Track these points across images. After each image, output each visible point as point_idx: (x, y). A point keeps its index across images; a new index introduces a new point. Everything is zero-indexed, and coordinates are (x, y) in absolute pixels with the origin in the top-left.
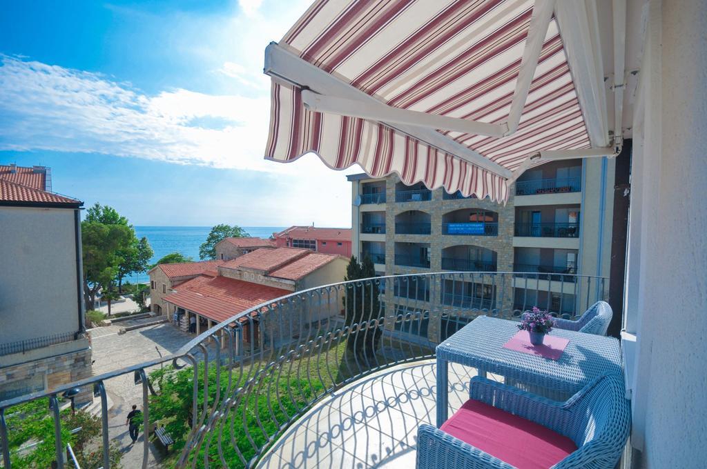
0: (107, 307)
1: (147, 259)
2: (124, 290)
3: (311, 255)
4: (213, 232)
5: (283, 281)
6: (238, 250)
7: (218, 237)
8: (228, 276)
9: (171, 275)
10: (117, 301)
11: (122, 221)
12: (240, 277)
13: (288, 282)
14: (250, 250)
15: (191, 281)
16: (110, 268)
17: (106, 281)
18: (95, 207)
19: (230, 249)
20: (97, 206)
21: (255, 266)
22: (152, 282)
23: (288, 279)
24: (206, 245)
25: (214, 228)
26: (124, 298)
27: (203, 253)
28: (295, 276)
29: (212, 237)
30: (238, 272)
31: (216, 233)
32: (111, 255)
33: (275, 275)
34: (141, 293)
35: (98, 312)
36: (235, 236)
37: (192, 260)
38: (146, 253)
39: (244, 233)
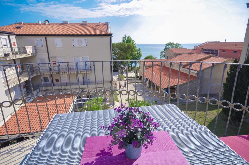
1: (140, 57)
2: (132, 69)
3: (212, 58)
4: (166, 46)
6: (174, 55)
7: (168, 48)
8: (167, 66)
11: (133, 42)
12: (172, 67)
13: (194, 72)
14: (180, 54)
18: (125, 37)
19: (171, 54)
20: (125, 36)
22: (140, 66)
23: (195, 70)
24: (163, 52)
25: (167, 44)
26: (132, 72)
27: (162, 55)
29: (166, 48)
31: (167, 47)
32: (128, 55)
33: (188, 67)
34: (137, 70)
35: (124, 76)
36: (176, 48)
37: (156, 59)
38: (140, 54)
39: (180, 46)
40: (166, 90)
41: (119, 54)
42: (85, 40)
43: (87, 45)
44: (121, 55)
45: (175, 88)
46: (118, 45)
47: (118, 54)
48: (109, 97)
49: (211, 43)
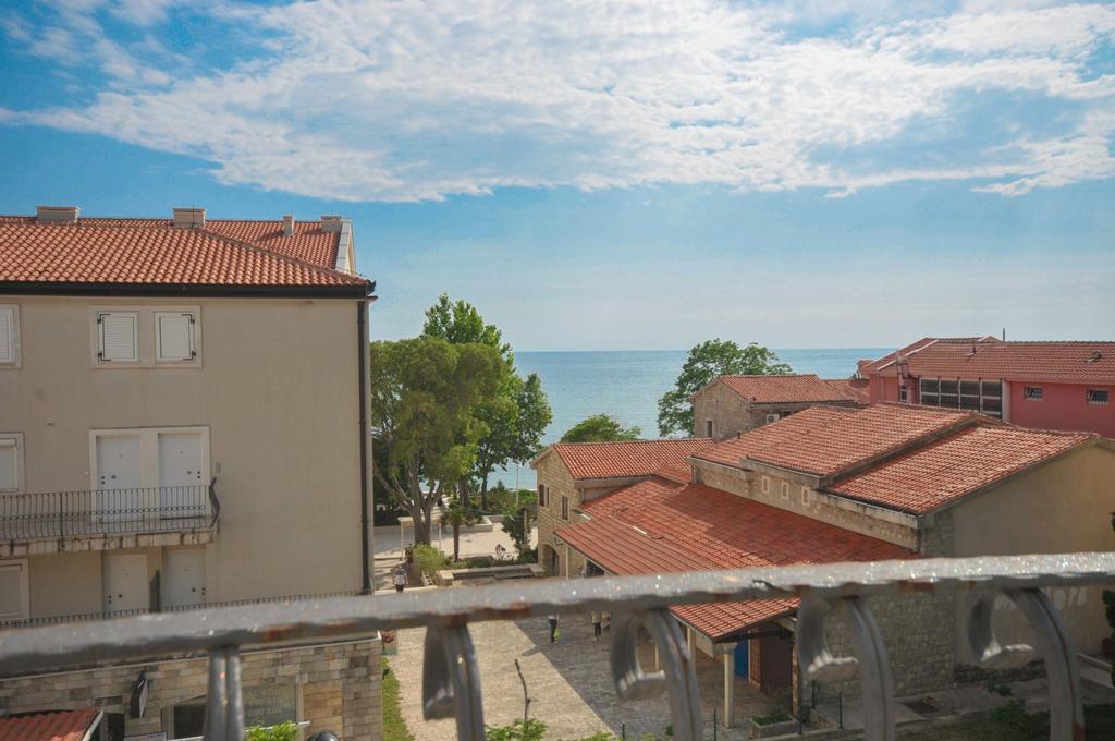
0: (451, 541)
1: (539, 429)
2: (492, 504)
3: (982, 431)
4: (692, 362)
5: (879, 513)
6: (751, 412)
7: (705, 373)
8: (718, 485)
9: (579, 472)
10: (471, 529)
11: (490, 337)
12: (751, 490)
13: (894, 517)
14: (785, 410)
15: (626, 492)
16: (460, 448)
17: (454, 479)
18: (440, 305)
19: (731, 409)
20: (444, 301)
21: (792, 459)
22: (541, 488)
23: (895, 508)
24: (674, 397)
25: (694, 351)
26: (489, 523)
27: (667, 418)
28: (918, 500)
29: (690, 376)
30: (743, 475)
31: (699, 365)
32: (464, 415)
33: (855, 492)
34: (521, 512)
35: (435, 551)
36: (750, 372)
37: (638, 437)
38: (538, 413)
39: (774, 363)
40: (734, 645)
41: (403, 408)
42: (187, 319)
43: (199, 352)
44: (418, 417)
45: (791, 628)
46: (400, 354)
47: (397, 410)
48: (338, 719)
49: (954, 348)
